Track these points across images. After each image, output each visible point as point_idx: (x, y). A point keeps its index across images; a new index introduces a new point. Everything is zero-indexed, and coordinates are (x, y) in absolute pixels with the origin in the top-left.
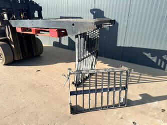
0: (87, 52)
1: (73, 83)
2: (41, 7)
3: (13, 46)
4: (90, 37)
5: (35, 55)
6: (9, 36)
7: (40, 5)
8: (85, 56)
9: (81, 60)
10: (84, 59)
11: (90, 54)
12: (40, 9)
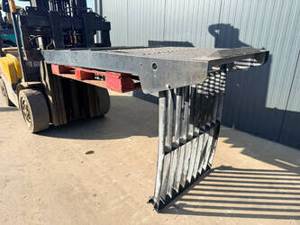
0: (191, 126)
1: (151, 201)
2: (109, 23)
3: (51, 98)
4: (199, 91)
5: (92, 115)
6: (45, 79)
7: (107, 20)
8: (185, 137)
9: (173, 149)
10: (181, 144)
11: (197, 131)
12: (106, 28)
